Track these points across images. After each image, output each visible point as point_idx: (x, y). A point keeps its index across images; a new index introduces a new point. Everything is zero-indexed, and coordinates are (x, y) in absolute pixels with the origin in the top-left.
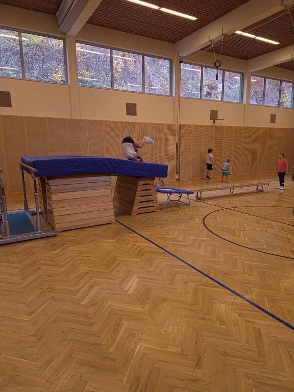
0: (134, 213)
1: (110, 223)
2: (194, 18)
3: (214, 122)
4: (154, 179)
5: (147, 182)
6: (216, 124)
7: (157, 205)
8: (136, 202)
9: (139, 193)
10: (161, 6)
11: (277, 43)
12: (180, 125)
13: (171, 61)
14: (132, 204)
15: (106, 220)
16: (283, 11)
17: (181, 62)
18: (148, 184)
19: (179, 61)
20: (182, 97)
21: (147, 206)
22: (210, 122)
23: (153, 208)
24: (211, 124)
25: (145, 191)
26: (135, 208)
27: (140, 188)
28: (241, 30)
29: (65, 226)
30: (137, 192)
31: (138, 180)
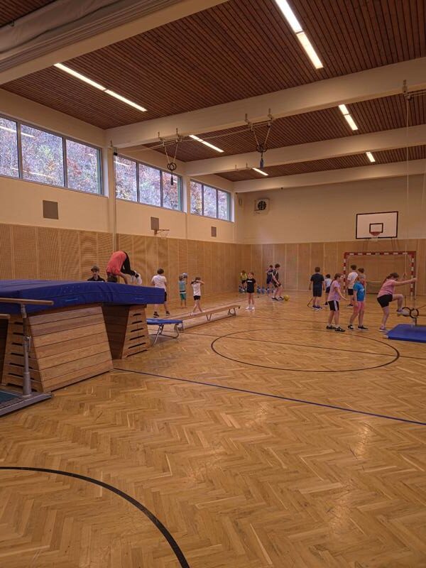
0: (125, 355)
1: (108, 372)
2: (143, 109)
3: (156, 233)
4: (146, 307)
5: (139, 312)
6: (158, 235)
7: (149, 341)
8: (127, 339)
9: (130, 327)
10: (107, 88)
11: (221, 151)
12: (117, 235)
13: (100, 151)
14: (122, 344)
15: (103, 368)
16: (246, 127)
17: (116, 154)
18: (140, 314)
19: (112, 152)
20: (118, 199)
21: (138, 343)
22: (151, 233)
23: (144, 346)
24: (153, 235)
25: (136, 324)
26: (126, 348)
27: (131, 320)
28: (196, 135)
29: (55, 383)
30: (128, 326)
31: (129, 310)
